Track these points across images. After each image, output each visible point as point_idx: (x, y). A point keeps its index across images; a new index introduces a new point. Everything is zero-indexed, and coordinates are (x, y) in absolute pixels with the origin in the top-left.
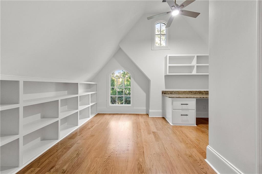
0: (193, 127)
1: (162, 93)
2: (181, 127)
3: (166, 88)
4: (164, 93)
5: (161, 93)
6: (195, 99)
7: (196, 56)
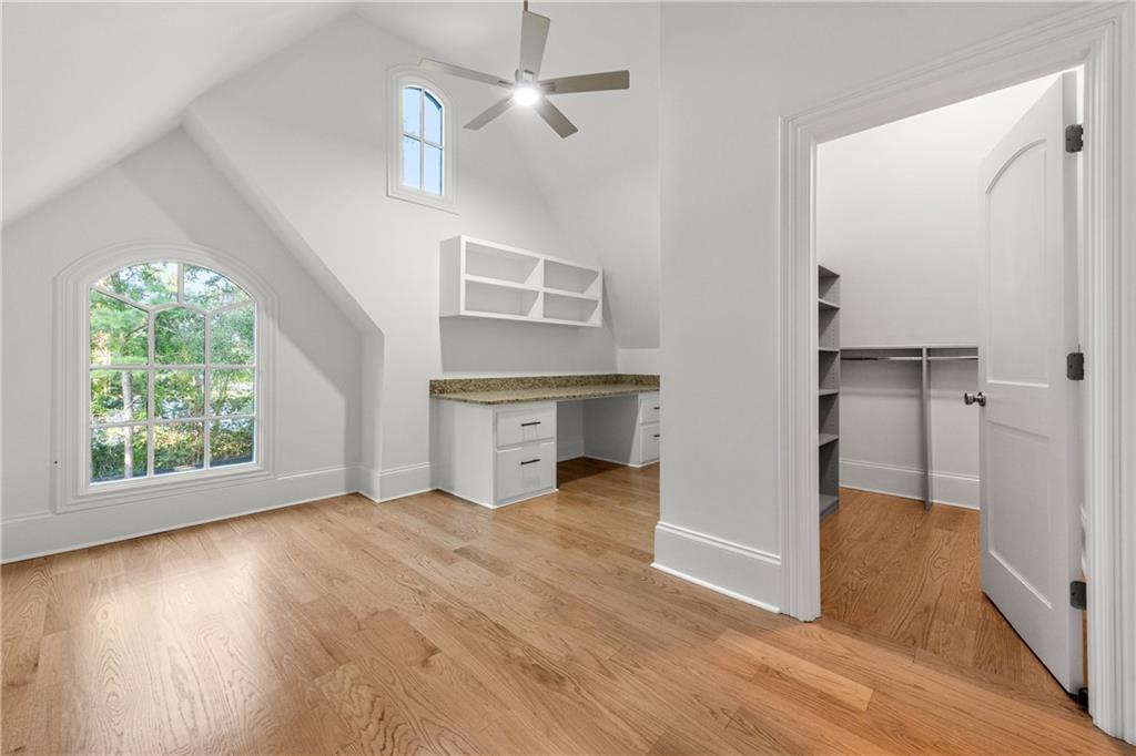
0: (548, 497)
1: (432, 392)
2: (523, 505)
3: (445, 369)
4: (438, 389)
5: (428, 389)
6: (554, 404)
7: (543, 257)
